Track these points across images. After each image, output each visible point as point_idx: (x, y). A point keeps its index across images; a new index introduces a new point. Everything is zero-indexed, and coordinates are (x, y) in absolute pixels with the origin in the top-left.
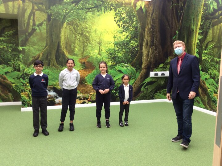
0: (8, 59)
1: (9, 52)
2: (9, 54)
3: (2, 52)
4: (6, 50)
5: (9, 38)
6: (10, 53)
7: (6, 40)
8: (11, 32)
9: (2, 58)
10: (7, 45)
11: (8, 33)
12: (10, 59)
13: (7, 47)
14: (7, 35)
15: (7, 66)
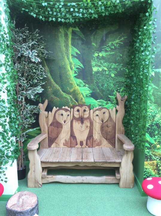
0: (108, 90)
1: (112, 77)
2: (110, 81)
3: (100, 79)
4: (107, 74)
5: (113, 53)
6: (113, 80)
7: (109, 57)
8: (117, 41)
9: (99, 89)
10: (110, 66)
11: (112, 44)
12: (111, 90)
13: (109, 68)
14: (110, 48)
15: (106, 102)
